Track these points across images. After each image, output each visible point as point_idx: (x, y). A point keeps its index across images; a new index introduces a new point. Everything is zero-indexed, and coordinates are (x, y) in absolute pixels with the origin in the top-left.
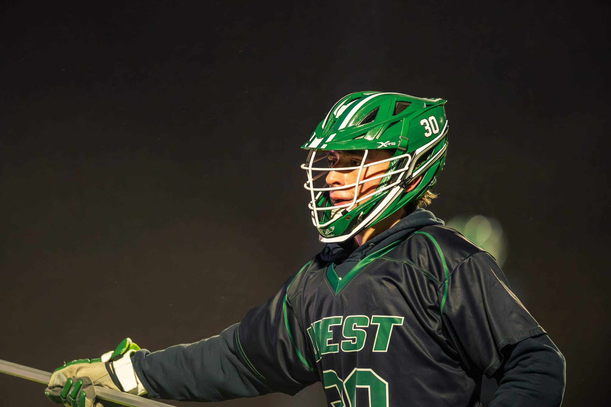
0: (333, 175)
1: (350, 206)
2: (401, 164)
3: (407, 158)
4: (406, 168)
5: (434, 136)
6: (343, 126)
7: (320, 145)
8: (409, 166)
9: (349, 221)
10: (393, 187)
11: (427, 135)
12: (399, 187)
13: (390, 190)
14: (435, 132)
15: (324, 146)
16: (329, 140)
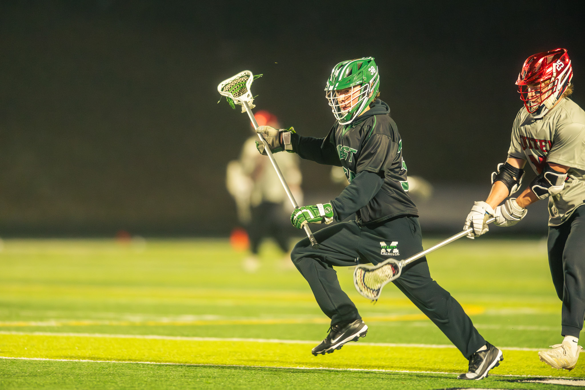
0: (341, 97)
1: (350, 109)
2: (365, 88)
3: (367, 85)
4: (368, 89)
5: (374, 74)
6: (340, 79)
7: (334, 88)
8: (369, 88)
9: (351, 115)
10: (365, 98)
11: (372, 74)
12: (367, 97)
13: (364, 99)
14: (374, 72)
15: (335, 89)
16: (337, 85)
